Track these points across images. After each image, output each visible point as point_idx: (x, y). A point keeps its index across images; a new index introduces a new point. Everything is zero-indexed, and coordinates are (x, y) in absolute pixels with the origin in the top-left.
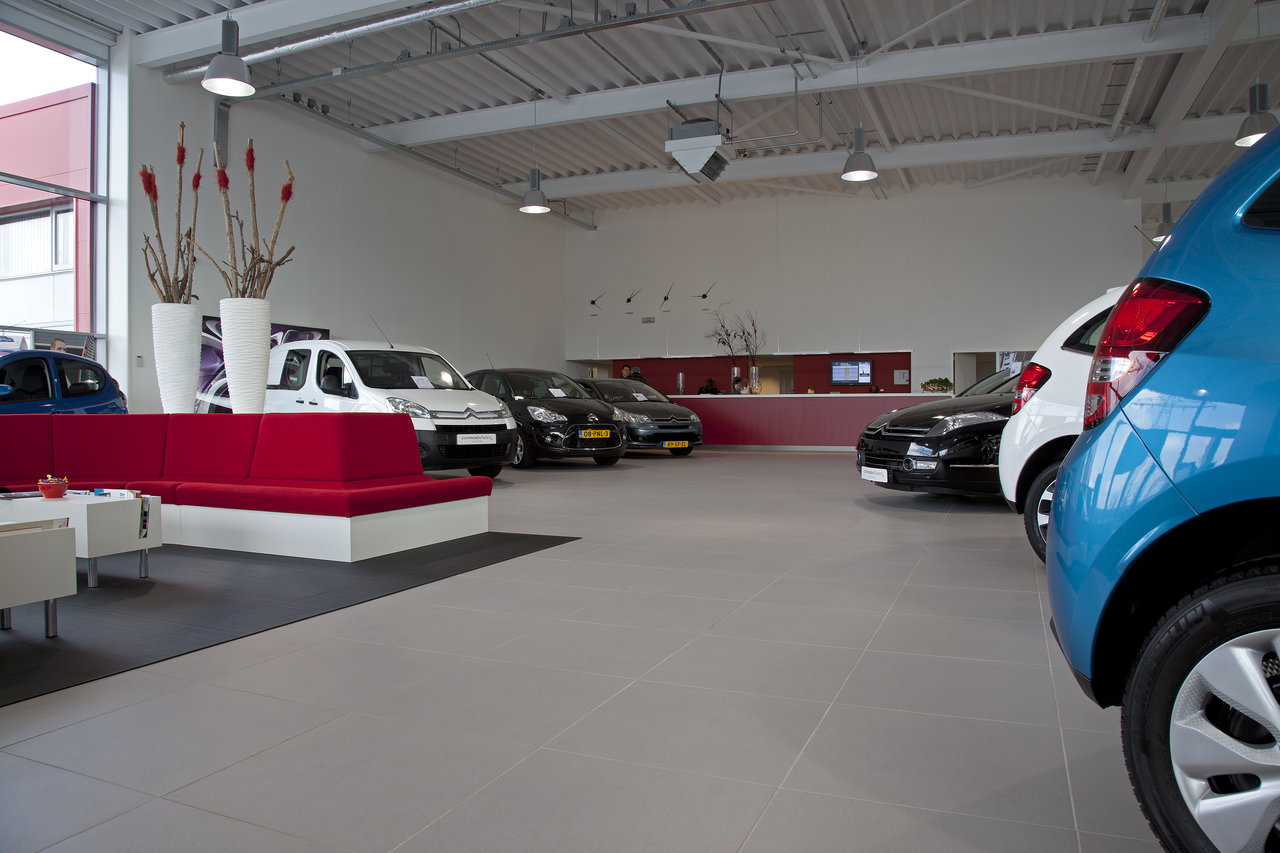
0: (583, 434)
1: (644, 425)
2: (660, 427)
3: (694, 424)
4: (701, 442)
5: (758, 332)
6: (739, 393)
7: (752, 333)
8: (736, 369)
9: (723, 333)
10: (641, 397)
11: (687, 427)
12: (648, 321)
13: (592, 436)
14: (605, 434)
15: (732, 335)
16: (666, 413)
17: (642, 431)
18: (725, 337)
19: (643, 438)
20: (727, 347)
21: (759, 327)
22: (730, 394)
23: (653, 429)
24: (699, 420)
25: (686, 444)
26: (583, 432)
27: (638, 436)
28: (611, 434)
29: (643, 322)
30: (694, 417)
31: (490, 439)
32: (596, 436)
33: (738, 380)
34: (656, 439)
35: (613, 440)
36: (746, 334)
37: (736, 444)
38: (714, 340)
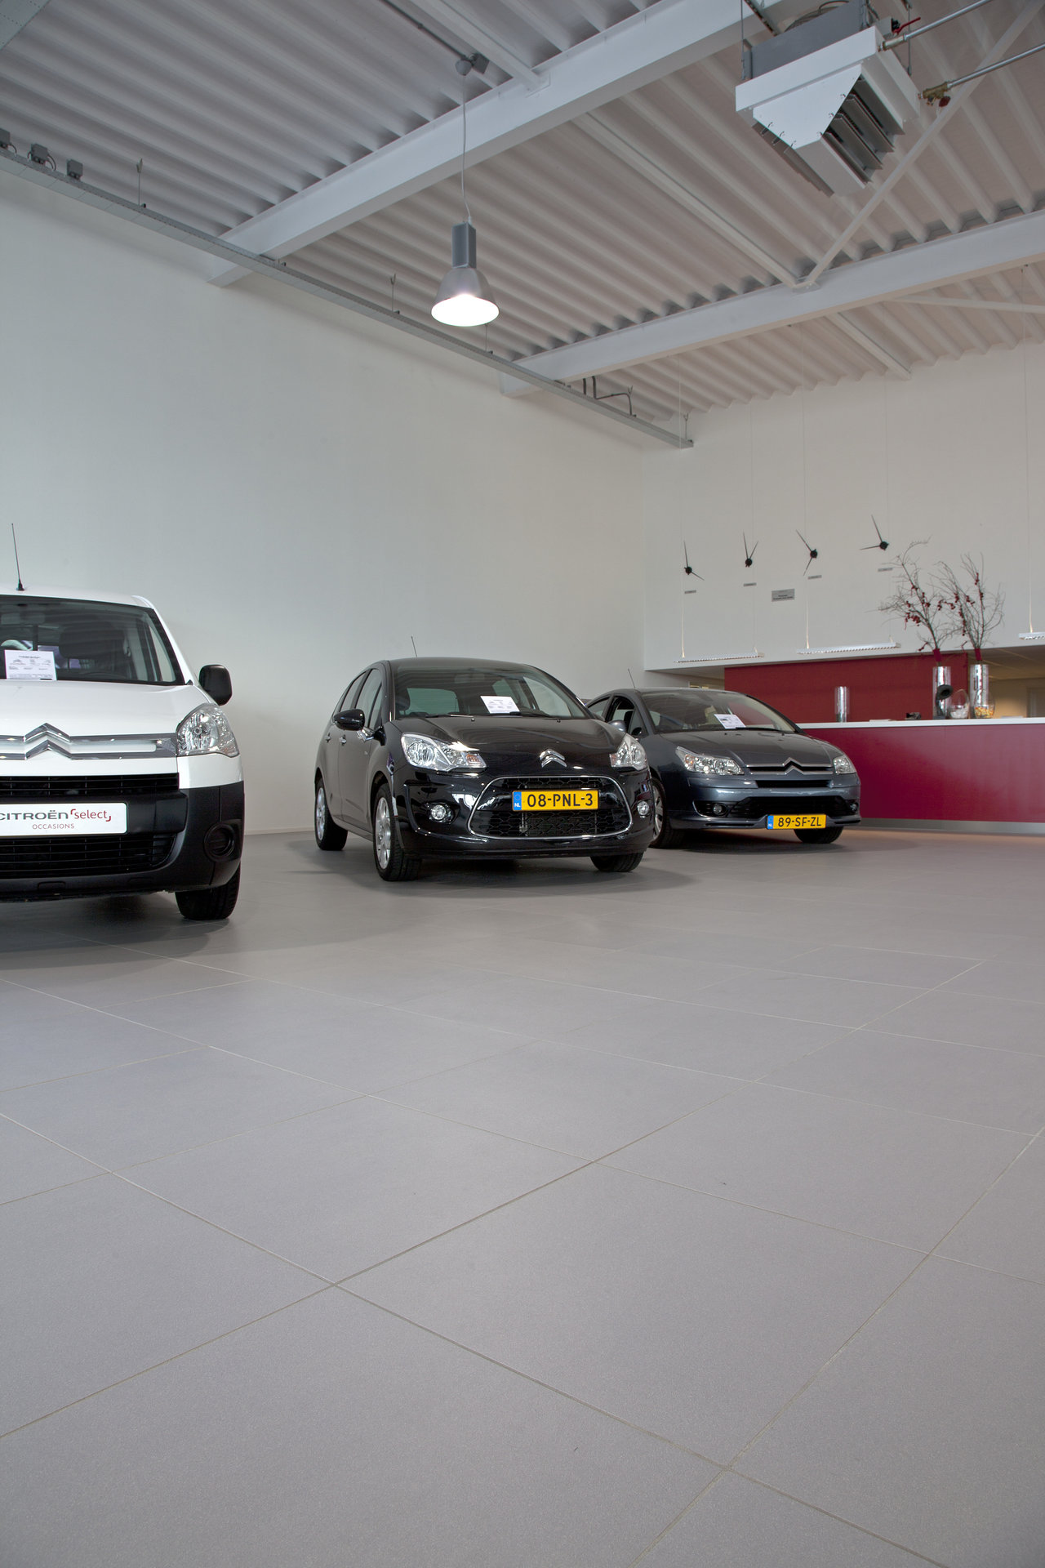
0: (524, 801)
1: (727, 780)
2: (762, 784)
3: (842, 777)
4: (857, 816)
5: (986, 596)
6: (948, 717)
7: (975, 597)
8: (941, 669)
9: (914, 600)
10: (731, 721)
11: (823, 784)
12: (783, 596)
13: (549, 806)
14: (585, 800)
15: (934, 603)
16: (777, 752)
17: (722, 793)
18: (919, 608)
19: (724, 808)
20: (923, 628)
21: (988, 586)
22: (930, 718)
23: (748, 788)
24: (853, 770)
25: (821, 821)
26: (525, 795)
27: (713, 804)
28: (600, 799)
29: (774, 599)
30: (843, 763)
31: (110, 819)
32: (559, 806)
33: (945, 692)
34: (756, 808)
35: (608, 815)
36: (962, 599)
37: (940, 817)
38: (898, 617)
